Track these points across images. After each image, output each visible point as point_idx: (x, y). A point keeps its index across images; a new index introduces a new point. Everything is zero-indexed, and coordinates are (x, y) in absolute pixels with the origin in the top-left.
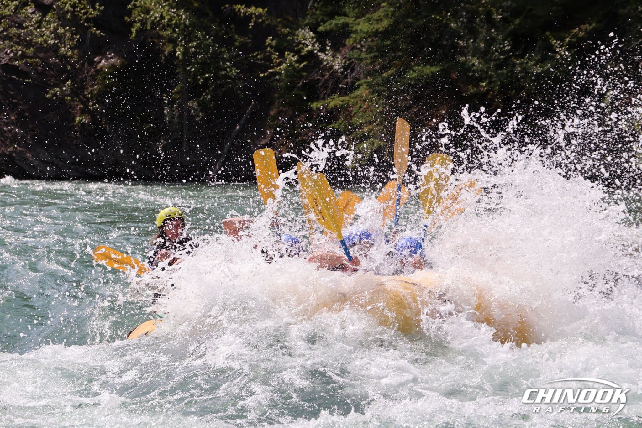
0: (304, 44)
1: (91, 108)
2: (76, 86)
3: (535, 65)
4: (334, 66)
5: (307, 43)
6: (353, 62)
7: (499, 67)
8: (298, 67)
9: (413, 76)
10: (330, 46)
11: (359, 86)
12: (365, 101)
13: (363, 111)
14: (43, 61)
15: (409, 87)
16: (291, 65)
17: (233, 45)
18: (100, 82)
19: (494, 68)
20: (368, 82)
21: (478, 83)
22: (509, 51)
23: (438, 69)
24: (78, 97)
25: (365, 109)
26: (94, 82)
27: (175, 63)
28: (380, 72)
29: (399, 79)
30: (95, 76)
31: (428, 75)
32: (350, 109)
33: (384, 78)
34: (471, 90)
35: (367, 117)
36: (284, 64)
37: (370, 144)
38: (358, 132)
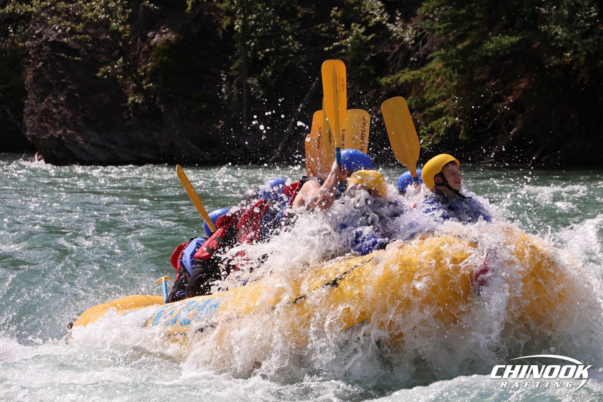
0: (372, 14)
1: (145, 87)
2: (128, 63)
4: (404, 37)
5: (375, 13)
6: (425, 33)
7: (585, 36)
8: (366, 39)
9: (490, 47)
10: (400, 17)
11: (431, 59)
12: (438, 75)
13: (436, 86)
14: (93, 38)
15: (485, 60)
16: (357, 37)
17: (296, 17)
18: (154, 59)
19: (579, 37)
20: (442, 55)
21: (562, 54)
22: (596, 18)
23: (518, 39)
24: (130, 74)
25: (438, 83)
26: (148, 59)
27: (234, 37)
28: (454, 44)
29: (475, 50)
30: (148, 52)
31: (507, 45)
32: (422, 84)
33: (459, 50)
34: (555, 61)
35: (441, 92)
36: (350, 37)
37: (444, 121)
38: (431, 109)
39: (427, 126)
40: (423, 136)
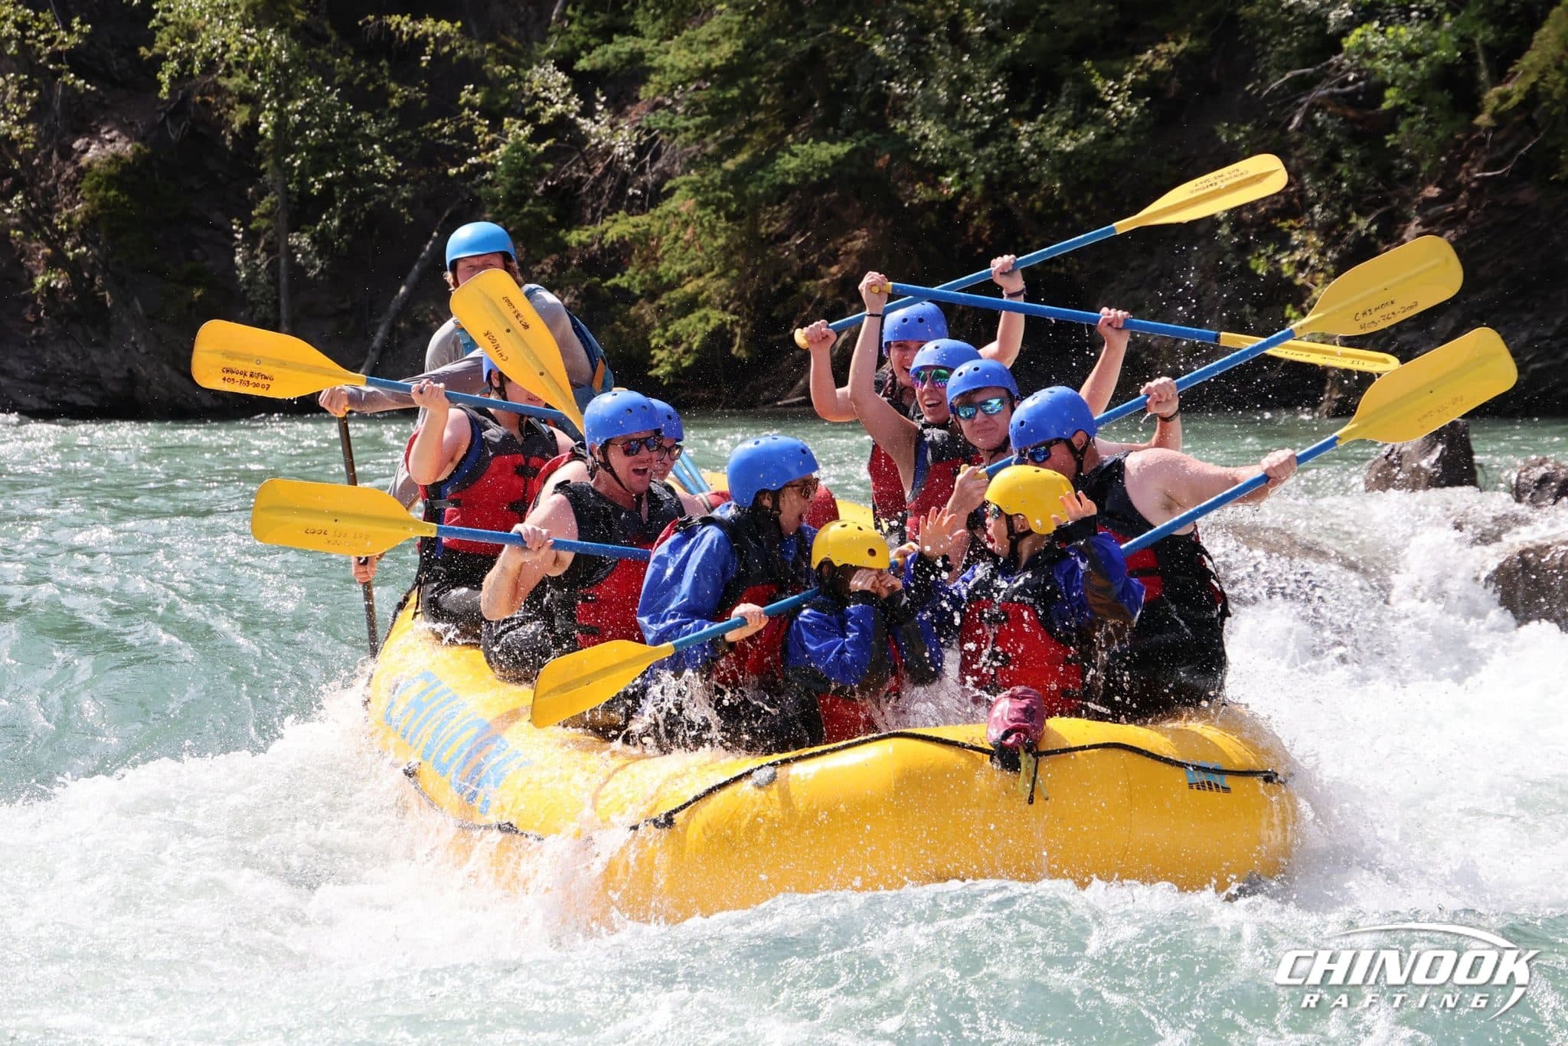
0: (545, 99)
1: (70, 254)
2: (34, 205)
3: (1061, 135)
4: (614, 146)
5: (552, 96)
6: (656, 138)
7: (981, 141)
8: (534, 150)
9: (791, 166)
10: (605, 104)
11: (671, 192)
12: (686, 224)
13: (682, 248)
15: (783, 191)
16: (517, 147)
17: (387, 105)
18: (87, 196)
19: (970, 144)
20: (693, 182)
21: (936, 178)
22: (1003, 104)
23: (847, 148)
24: (38, 228)
25: (687, 241)
26: (75, 196)
27: (257, 149)
28: (717, 159)
29: (760, 173)
30: (75, 182)
31: (825, 162)
32: (654, 243)
33: (726, 171)
34: (922, 193)
35: (693, 260)
36: (502, 146)
37: (700, 320)
38: (674, 294)
39: (666, 330)
40: (656, 351)
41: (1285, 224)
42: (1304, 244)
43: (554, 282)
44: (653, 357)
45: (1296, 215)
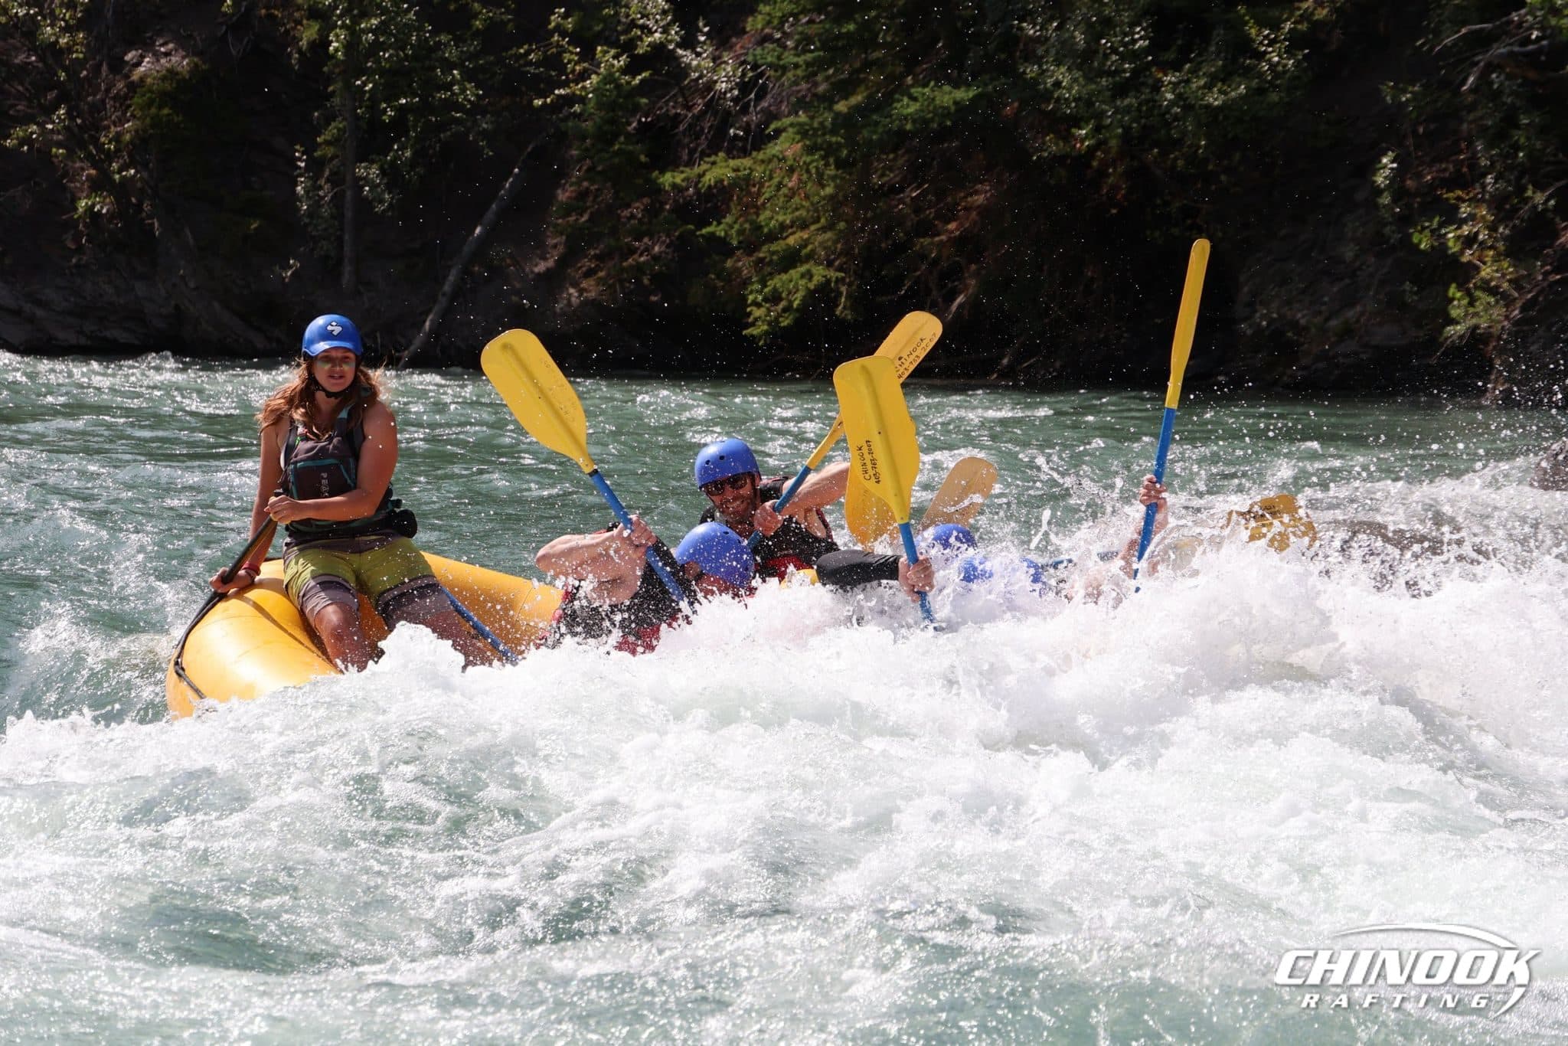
0: (643, 27)
1: (117, 177)
2: (79, 120)
3: (1209, 87)
4: (716, 82)
5: (651, 24)
6: (762, 74)
7: (1120, 91)
8: (628, 83)
9: (911, 110)
10: (708, 35)
11: (778, 132)
12: (791, 170)
13: (785, 196)
15: (898, 139)
16: (610, 79)
17: (469, 26)
18: (139, 114)
19: (1108, 94)
20: (801, 125)
21: (1068, 131)
22: (1146, 51)
23: (971, 94)
24: (83, 146)
25: (791, 189)
26: (124, 113)
27: (326, 69)
28: (828, 100)
29: (875, 117)
30: (126, 97)
31: (947, 108)
32: (755, 189)
33: (838, 114)
34: (1052, 146)
35: (797, 209)
36: (594, 76)
37: (803, 276)
38: (774, 247)
39: (765, 286)
40: (754, 308)
41: (1451, 195)
42: (1472, 217)
43: (644, 228)
44: (750, 314)
45: (1465, 186)
